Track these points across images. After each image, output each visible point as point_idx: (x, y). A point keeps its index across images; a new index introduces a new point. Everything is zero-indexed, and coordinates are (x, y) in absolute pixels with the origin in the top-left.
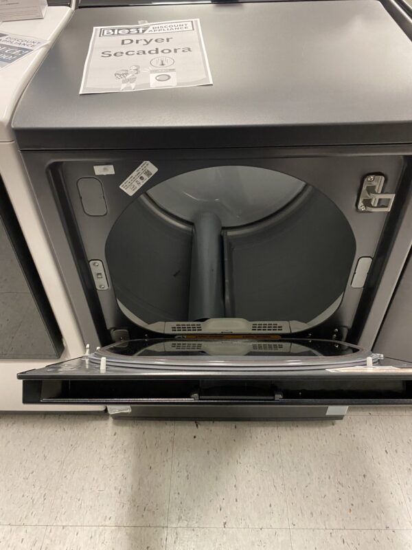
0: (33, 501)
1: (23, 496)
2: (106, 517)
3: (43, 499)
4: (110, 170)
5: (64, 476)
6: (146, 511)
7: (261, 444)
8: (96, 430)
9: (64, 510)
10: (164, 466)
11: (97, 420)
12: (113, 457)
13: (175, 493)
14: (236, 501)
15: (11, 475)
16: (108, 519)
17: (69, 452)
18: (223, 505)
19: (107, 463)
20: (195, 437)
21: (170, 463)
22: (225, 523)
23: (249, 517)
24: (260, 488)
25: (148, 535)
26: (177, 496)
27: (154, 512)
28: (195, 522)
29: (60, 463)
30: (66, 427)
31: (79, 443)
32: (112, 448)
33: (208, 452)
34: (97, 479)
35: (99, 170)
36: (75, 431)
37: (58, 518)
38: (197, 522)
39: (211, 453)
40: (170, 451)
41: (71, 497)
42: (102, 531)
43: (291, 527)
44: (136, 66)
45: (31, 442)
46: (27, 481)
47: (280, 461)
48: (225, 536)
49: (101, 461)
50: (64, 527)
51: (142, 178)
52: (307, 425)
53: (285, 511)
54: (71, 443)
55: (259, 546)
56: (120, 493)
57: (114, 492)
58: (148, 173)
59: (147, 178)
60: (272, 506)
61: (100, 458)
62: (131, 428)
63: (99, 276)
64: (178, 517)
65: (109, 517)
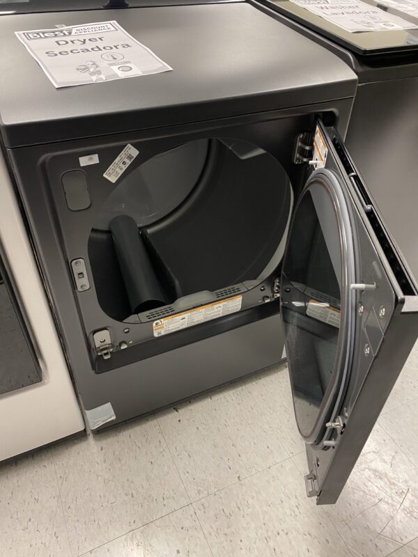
0: (45, 546)
1: (31, 546)
2: (130, 523)
3: (55, 538)
4: (95, 159)
5: (68, 507)
6: (166, 500)
7: (239, 404)
8: (81, 453)
9: (83, 538)
10: (163, 456)
11: (77, 444)
12: (110, 469)
13: (185, 474)
14: (240, 456)
15: (6, 533)
16: (132, 524)
17: (62, 484)
18: (231, 464)
19: (106, 477)
20: (179, 421)
21: (168, 451)
22: (239, 477)
23: (256, 464)
24: (254, 438)
25: (177, 518)
26: (187, 475)
27: (173, 498)
28: (213, 488)
29: (56, 498)
30: (46, 463)
31: (67, 472)
32: (105, 461)
33: (197, 428)
34: (104, 496)
35: (84, 161)
36: (58, 463)
37: (81, 547)
38: (215, 488)
39: (200, 428)
40: (162, 441)
41: (85, 523)
42: (132, 535)
43: (291, 455)
44: (91, 61)
45: (12, 493)
46: (27, 530)
47: (259, 411)
48: (244, 487)
49: (99, 478)
50: (91, 552)
51: (124, 163)
52: (267, 375)
53: (281, 447)
54: (59, 476)
55: (273, 481)
56: (133, 496)
57: (126, 498)
58: (130, 157)
59: (129, 162)
60: (270, 446)
61: (98, 476)
62: (115, 437)
63: (81, 276)
64: (196, 491)
65: (132, 522)
